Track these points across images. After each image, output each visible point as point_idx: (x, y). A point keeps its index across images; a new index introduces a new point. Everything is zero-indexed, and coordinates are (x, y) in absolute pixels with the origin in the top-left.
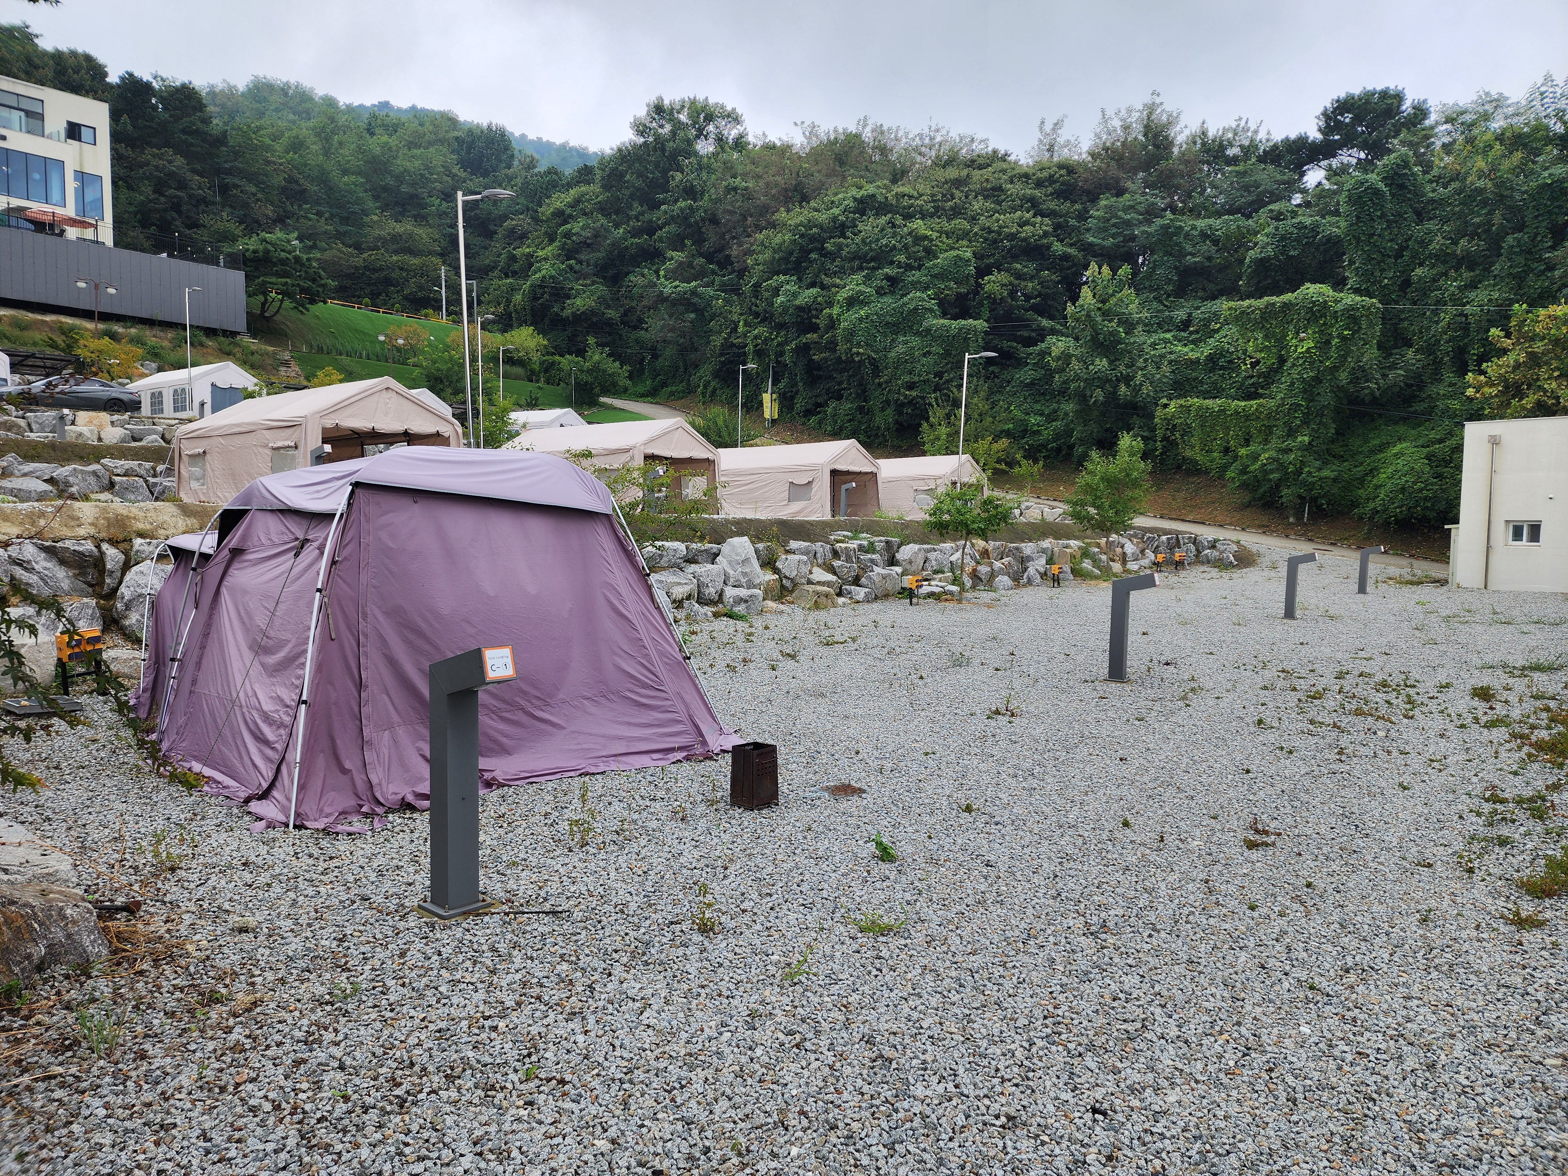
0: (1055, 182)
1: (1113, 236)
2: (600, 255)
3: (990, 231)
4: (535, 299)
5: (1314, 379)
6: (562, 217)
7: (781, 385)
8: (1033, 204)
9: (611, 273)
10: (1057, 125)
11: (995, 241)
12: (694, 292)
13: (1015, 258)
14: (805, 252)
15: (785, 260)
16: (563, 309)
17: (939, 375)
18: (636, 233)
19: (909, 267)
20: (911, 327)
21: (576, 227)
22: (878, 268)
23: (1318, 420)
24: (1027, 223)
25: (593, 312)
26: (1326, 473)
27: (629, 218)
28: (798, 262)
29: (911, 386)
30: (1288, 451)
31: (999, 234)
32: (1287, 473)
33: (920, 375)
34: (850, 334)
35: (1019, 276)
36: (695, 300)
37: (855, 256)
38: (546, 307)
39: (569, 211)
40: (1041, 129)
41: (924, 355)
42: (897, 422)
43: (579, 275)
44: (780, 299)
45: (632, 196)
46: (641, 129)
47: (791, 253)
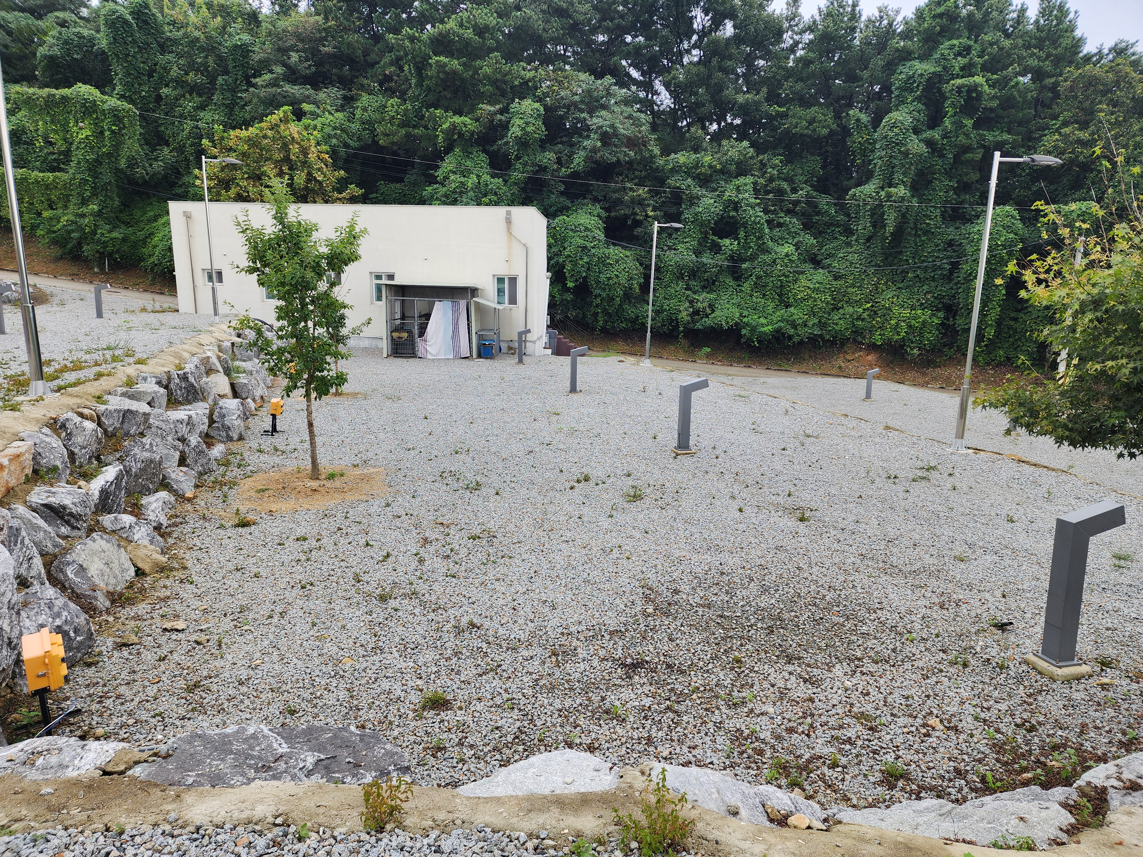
5: (96, 160)
23: (104, 193)
26: (114, 235)
30: (83, 216)
32: (85, 233)
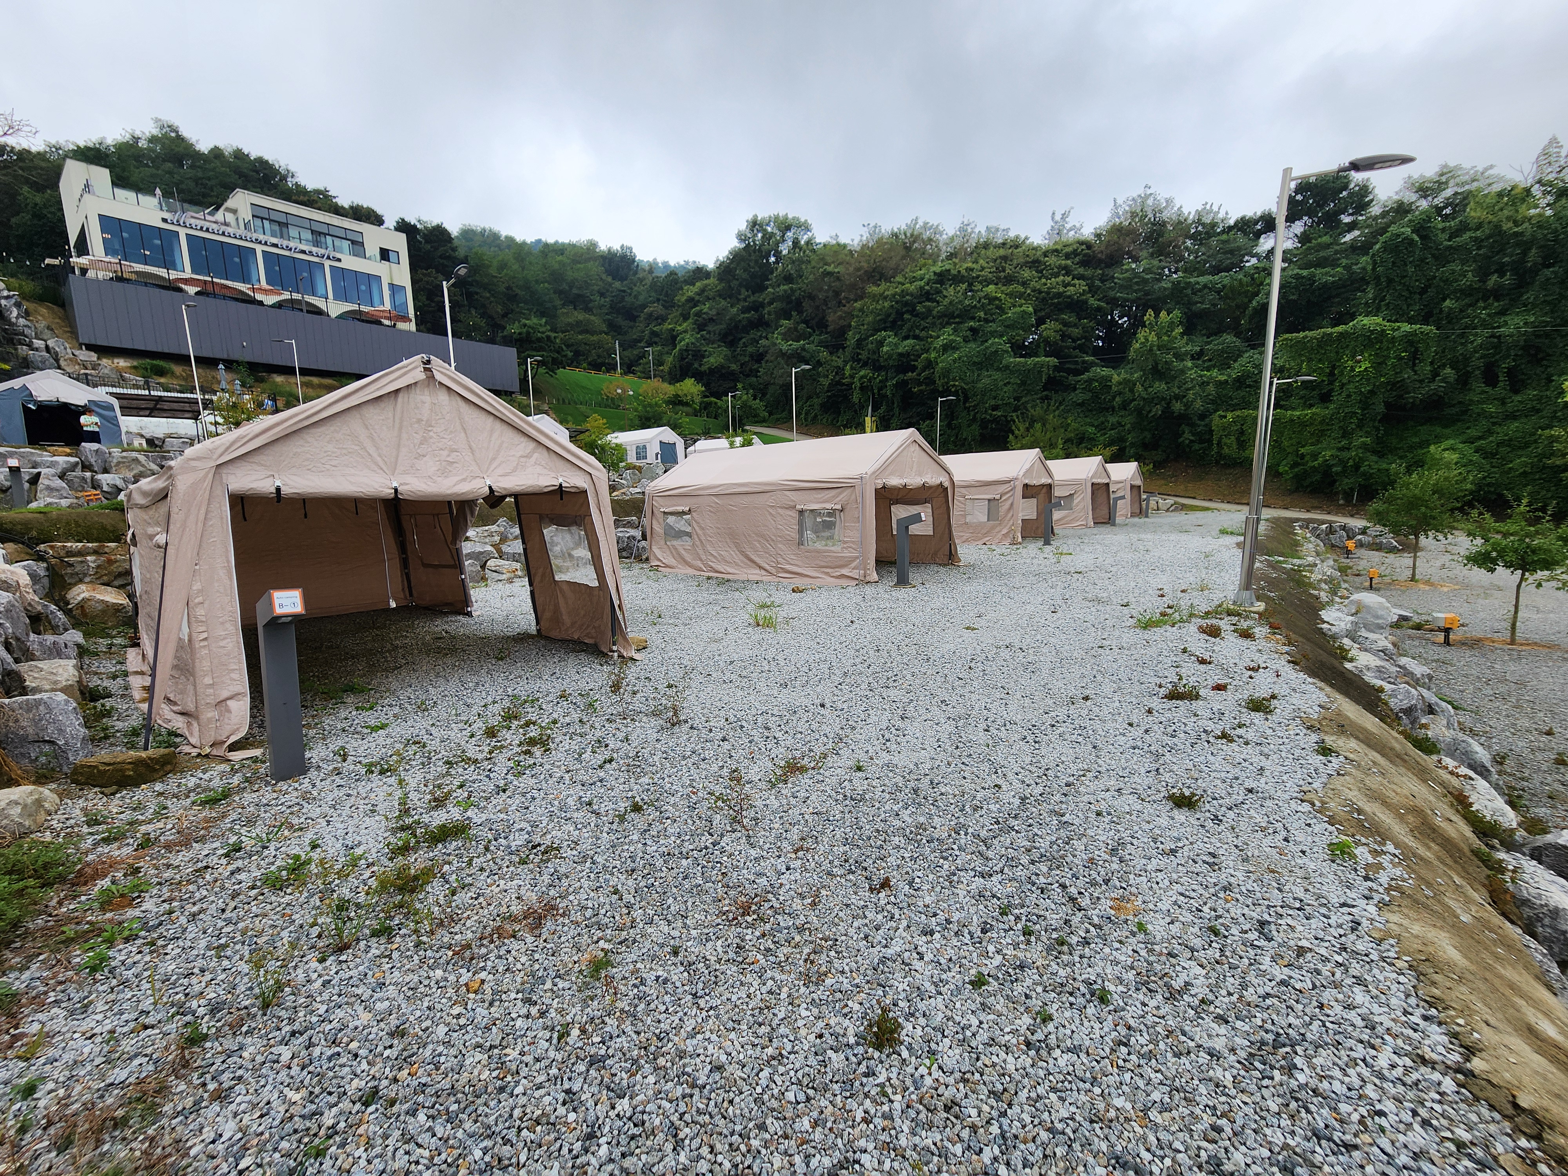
0: (1079, 255)
1: (1136, 291)
2: (722, 327)
3: (1040, 292)
4: (683, 359)
5: (1370, 392)
6: (692, 302)
7: (881, 411)
8: (1067, 271)
9: (731, 338)
10: (1064, 216)
11: (1044, 299)
12: (803, 349)
13: (1061, 311)
14: (900, 314)
15: (884, 321)
16: (700, 365)
17: (1017, 399)
18: (745, 310)
19: (987, 321)
20: (992, 365)
21: (706, 308)
22: (961, 323)
24: (1068, 284)
25: (722, 367)
27: (739, 300)
28: (894, 322)
29: (995, 408)
31: (1048, 293)
33: (1002, 400)
34: (946, 373)
35: (1065, 324)
36: (804, 354)
37: (942, 315)
38: (690, 365)
39: (697, 298)
40: (1053, 219)
41: (1005, 385)
42: (981, 435)
43: (709, 342)
44: (885, 349)
45: (740, 285)
46: (741, 237)
47: (889, 315)
